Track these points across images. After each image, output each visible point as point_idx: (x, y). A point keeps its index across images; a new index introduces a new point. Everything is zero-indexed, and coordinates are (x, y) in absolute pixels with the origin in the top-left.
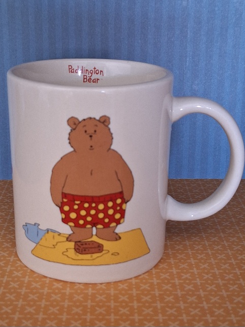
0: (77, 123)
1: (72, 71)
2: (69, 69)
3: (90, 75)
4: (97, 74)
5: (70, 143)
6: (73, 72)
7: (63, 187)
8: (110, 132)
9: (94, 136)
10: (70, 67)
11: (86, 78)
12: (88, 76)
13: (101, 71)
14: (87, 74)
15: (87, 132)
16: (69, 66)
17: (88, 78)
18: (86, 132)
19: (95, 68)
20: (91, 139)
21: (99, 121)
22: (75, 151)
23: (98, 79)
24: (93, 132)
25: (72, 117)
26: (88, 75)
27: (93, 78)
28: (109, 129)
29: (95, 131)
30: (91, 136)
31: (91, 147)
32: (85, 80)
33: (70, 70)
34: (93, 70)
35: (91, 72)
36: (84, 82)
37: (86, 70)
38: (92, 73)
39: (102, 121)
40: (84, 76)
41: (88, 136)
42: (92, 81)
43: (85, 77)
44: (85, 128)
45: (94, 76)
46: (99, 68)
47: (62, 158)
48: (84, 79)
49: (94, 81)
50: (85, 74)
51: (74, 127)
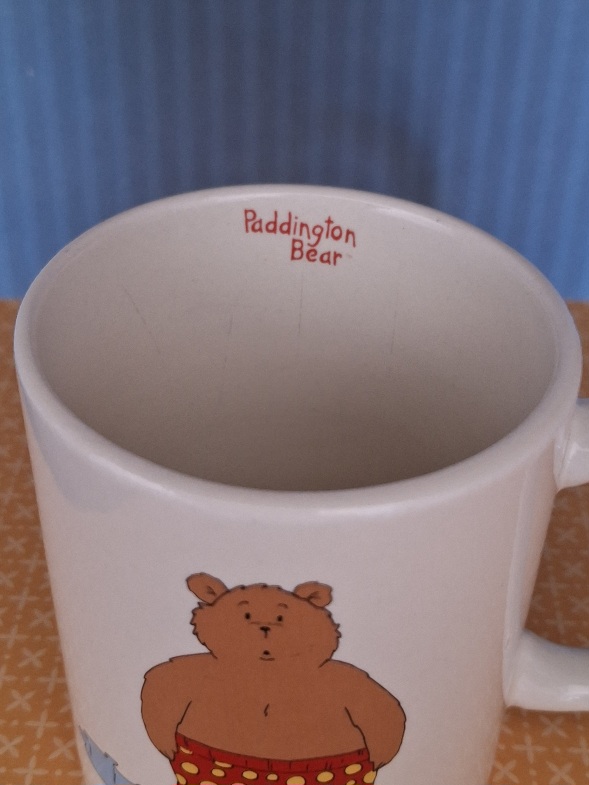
0: (218, 592)
1: (257, 227)
2: (247, 221)
3: (314, 239)
4: (337, 238)
5: (195, 633)
6: (260, 230)
7: (180, 723)
8: (332, 621)
9: (274, 631)
10: (250, 215)
11: (300, 249)
12: (305, 240)
13: (349, 232)
14: (304, 238)
15: (253, 618)
16: (246, 212)
17: (306, 249)
18: (248, 616)
19: (329, 221)
20: (266, 636)
21: (294, 594)
22: (211, 653)
23: (337, 255)
24: (273, 619)
25: (202, 575)
26: (307, 241)
27: (321, 249)
28: (330, 615)
29: (280, 619)
30: (265, 629)
31: (266, 653)
32: (297, 254)
33: (250, 224)
34: (325, 226)
35: (318, 231)
36: (293, 258)
37: (302, 225)
38: (319, 236)
39: (305, 594)
40: (294, 241)
41: (256, 628)
42: (318, 257)
43: (298, 245)
44: (246, 609)
45: (327, 245)
46: (343, 222)
47: (171, 660)
48: (294, 249)
49: (325, 258)
50: (297, 236)
51: (210, 599)
